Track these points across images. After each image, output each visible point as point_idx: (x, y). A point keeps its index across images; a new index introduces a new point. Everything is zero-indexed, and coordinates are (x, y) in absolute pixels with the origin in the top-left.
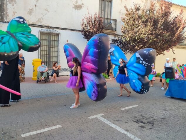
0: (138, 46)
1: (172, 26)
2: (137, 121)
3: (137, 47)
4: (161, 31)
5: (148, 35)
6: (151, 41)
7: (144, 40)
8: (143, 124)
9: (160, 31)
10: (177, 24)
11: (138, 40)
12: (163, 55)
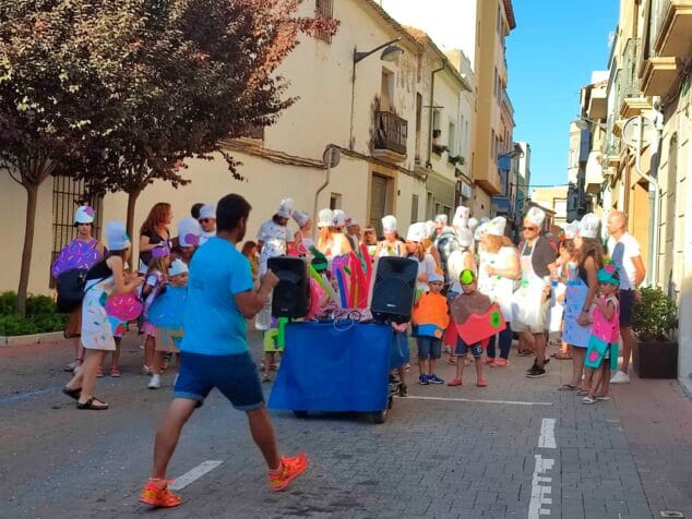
0: (59, 123)
1: (232, 29)
2: (295, 511)
3: (50, 128)
4: (184, 47)
5: (124, 62)
6: (133, 100)
7: (106, 92)
8: (330, 514)
9: (176, 44)
10: (249, 19)
11: (73, 89)
12: (174, 185)
